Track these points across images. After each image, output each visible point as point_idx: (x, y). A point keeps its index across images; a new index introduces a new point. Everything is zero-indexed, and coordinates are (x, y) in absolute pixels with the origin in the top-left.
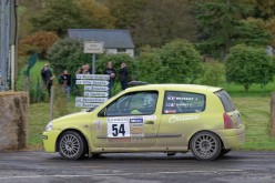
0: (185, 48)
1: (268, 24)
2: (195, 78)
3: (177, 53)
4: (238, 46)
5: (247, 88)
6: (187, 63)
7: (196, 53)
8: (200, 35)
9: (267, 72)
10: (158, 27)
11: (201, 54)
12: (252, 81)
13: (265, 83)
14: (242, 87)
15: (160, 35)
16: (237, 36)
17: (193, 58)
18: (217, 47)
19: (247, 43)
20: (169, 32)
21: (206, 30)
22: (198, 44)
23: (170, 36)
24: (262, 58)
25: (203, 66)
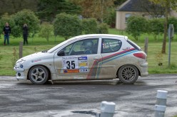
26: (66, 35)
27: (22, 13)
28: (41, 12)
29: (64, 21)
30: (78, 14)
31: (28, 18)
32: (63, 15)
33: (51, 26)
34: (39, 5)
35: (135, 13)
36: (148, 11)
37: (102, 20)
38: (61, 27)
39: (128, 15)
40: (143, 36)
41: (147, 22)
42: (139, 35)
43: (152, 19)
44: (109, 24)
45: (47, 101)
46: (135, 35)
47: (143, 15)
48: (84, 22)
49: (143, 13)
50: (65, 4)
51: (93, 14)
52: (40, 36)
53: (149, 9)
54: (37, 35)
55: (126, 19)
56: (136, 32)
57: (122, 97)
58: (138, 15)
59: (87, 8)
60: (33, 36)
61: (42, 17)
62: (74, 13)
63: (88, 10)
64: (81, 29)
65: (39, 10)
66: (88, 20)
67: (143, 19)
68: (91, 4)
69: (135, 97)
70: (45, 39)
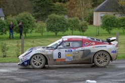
0: (28, 16)
1: (65, 5)
2: (33, 29)
3: (24, 18)
4: (52, 15)
5: (56, 34)
6: (29, 23)
7: (33, 18)
8: (34, 10)
9: (65, 26)
10: (15, 7)
11: (35, 18)
12: (59, 31)
13: (65, 31)
14: (54, 34)
15: (16, 10)
16: (51, 10)
17: (31, 20)
18: (42, 15)
19: (56, 13)
20: (20, 9)
21: (37, 8)
22: (34, 14)
23: (21, 11)
24: (63, 20)
25: (36, 24)
26: (56, 31)
27: (22, 14)
28: (36, 14)
29: (54, 20)
30: (65, 14)
31: (27, 18)
32: (53, 15)
33: (45, 24)
34: (35, 8)
35: (108, 13)
36: (118, 11)
37: (83, 18)
38: (52, 24)
39: (103, 14)
40: (114, 30)
41: (117, 20)
42: (111, 29)
43: (121, 17)
44: (88, 22)
45: (44, 81)
46: (108, 30)
47: (114, 15)
48: (70, 21)
49: (114, 13)
50: (54, 7)
51: (76, 14)
52: (36, 32)
53: (119, 10)
54: (34, 31)
55: (101, 17)
56: (109, 27)
57: (100, 77)
58: (110, 14)
59: (71, 10)
60: (31, 32)
61: (37, 17)
62: (62, 14)
63: (72, 11)
64: (67, 26)
65: (34, 12)
66: (72, 19)
67: (114, 18)
68: (75, 7)
69: (110, 76)
70: (40, 34)
